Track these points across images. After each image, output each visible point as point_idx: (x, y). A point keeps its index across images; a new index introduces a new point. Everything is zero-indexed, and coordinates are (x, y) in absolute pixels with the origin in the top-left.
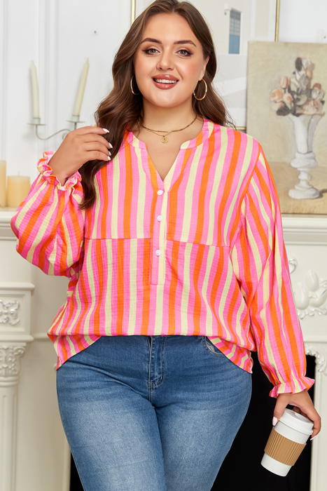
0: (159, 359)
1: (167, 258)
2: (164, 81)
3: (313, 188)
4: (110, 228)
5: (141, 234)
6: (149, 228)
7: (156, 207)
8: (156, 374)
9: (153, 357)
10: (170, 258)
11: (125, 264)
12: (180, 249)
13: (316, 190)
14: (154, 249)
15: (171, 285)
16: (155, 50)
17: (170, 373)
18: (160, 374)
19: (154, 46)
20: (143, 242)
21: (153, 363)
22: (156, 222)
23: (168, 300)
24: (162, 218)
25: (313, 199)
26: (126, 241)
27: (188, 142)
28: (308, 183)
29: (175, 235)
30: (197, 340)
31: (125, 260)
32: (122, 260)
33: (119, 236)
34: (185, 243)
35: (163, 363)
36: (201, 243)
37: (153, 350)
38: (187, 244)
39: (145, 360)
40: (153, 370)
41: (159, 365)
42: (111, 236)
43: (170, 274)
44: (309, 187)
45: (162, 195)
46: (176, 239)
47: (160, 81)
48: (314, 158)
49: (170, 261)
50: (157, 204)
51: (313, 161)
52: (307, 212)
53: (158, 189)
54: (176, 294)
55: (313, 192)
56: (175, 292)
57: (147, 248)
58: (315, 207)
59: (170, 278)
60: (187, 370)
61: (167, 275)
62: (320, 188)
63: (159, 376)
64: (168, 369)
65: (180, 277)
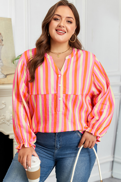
0: (59, 140)
1: (63, 101)
2: (60, 31)
3: (3, 74)
4: (40, 90)
5: (53, 92)
6: (56, 89)
7: (58, 81)
8: (58, 146)
9: (57, 140)
10: (65, 101)
11: (47, 104)
12: (68, 97)
13: (4, 75)
14: (58, 98)
15: (65, 111)
16: (58, 19)
17: (64, 145)
18: (60, 146)
19: (58, 18)
20: (54, 95)
21: (57, 142)
22: (59, 87)
23: (63, 117)
24: (61, 85)
25: (3, 78)
26: (47, 95)
27: (68, 56)
28: (1, 72)
29: (66, 92)
30: (74, 132)
31: (47, 103)
32: (46, 102)
33: (44, 93)
34: (70, 95)
35: (61, 142)
36: (76, 94)
37: (57, 137)
38: (71, 95)
39: (54, 141)
40: (57, 144)
41: (59, 142)
42: (41, 93)
43: (64, 107)
44: (1, 73)
45: (60, 77)
46: (66, 93)
47: (59, 31)
48: (2, 62)
49: (65, 102)
50: (59, 80)
51: (2, 63)
52: (2, 83)
53: (59, 75)
54: (67, 115)
55: (3, 75)
56: (66, 114)
57: (56, 97)
58: (5, 81)
59: (64, 108)
60: (70, 144)
61: (63, 108)
62: (5, 74)
63: (59, 147)
64: (63, 144)
65: (68, 108)
